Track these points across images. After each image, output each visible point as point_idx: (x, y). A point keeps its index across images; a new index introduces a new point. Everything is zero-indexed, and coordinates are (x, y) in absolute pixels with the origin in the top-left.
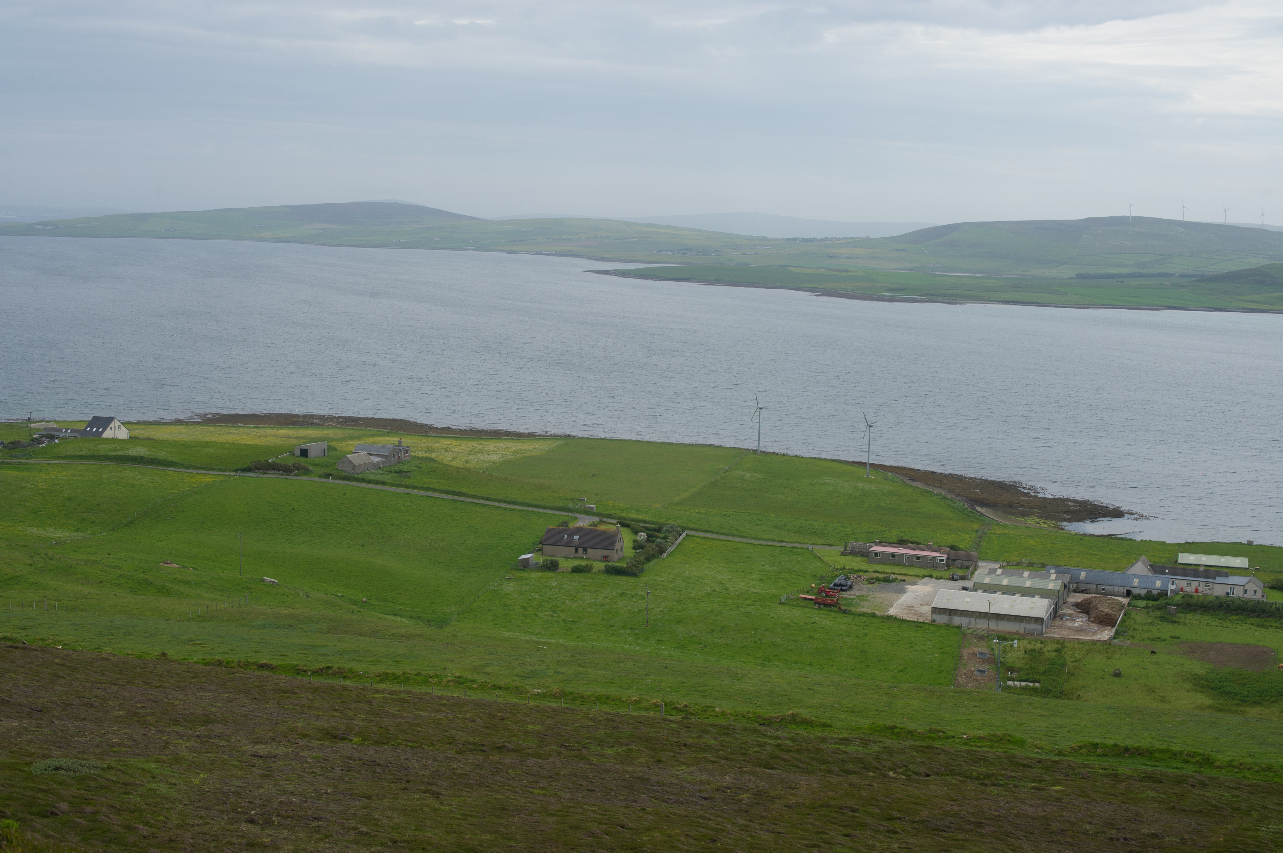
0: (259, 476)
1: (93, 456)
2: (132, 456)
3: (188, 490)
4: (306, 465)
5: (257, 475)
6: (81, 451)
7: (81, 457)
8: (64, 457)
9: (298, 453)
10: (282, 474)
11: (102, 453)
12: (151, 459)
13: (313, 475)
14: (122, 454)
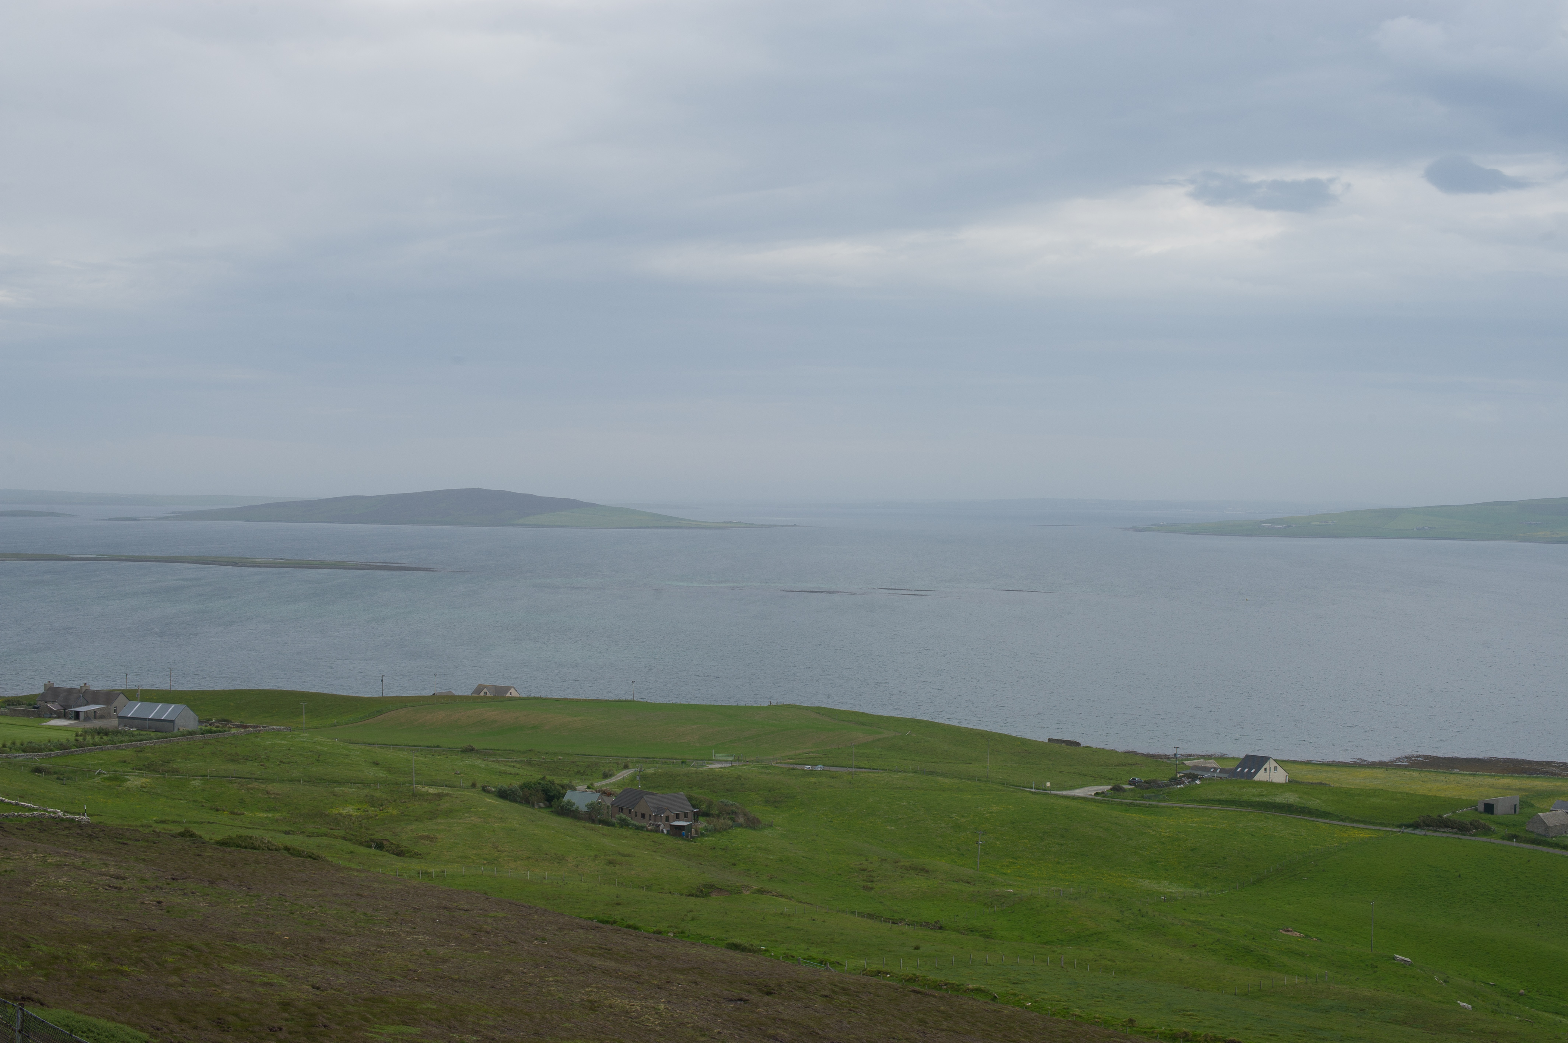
0: (1427, 833)
1: (1233, 801)
2: (1278, 804)
3: (1335, 846)
4: (1488, 823)
5: (1424, 833)
6: (1221, 794)
7: (1220, 802)
8: (1202, 801)
9: (1481, 808)
10: (1456, 833)
11: (1245, 798)
12: (1301, 807)
13: (1494, 836)
14: (1268, 800)
